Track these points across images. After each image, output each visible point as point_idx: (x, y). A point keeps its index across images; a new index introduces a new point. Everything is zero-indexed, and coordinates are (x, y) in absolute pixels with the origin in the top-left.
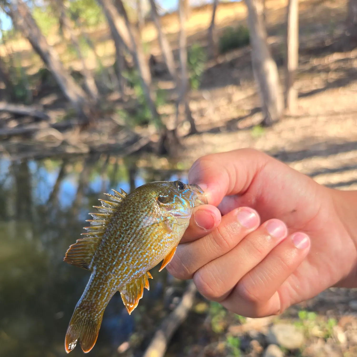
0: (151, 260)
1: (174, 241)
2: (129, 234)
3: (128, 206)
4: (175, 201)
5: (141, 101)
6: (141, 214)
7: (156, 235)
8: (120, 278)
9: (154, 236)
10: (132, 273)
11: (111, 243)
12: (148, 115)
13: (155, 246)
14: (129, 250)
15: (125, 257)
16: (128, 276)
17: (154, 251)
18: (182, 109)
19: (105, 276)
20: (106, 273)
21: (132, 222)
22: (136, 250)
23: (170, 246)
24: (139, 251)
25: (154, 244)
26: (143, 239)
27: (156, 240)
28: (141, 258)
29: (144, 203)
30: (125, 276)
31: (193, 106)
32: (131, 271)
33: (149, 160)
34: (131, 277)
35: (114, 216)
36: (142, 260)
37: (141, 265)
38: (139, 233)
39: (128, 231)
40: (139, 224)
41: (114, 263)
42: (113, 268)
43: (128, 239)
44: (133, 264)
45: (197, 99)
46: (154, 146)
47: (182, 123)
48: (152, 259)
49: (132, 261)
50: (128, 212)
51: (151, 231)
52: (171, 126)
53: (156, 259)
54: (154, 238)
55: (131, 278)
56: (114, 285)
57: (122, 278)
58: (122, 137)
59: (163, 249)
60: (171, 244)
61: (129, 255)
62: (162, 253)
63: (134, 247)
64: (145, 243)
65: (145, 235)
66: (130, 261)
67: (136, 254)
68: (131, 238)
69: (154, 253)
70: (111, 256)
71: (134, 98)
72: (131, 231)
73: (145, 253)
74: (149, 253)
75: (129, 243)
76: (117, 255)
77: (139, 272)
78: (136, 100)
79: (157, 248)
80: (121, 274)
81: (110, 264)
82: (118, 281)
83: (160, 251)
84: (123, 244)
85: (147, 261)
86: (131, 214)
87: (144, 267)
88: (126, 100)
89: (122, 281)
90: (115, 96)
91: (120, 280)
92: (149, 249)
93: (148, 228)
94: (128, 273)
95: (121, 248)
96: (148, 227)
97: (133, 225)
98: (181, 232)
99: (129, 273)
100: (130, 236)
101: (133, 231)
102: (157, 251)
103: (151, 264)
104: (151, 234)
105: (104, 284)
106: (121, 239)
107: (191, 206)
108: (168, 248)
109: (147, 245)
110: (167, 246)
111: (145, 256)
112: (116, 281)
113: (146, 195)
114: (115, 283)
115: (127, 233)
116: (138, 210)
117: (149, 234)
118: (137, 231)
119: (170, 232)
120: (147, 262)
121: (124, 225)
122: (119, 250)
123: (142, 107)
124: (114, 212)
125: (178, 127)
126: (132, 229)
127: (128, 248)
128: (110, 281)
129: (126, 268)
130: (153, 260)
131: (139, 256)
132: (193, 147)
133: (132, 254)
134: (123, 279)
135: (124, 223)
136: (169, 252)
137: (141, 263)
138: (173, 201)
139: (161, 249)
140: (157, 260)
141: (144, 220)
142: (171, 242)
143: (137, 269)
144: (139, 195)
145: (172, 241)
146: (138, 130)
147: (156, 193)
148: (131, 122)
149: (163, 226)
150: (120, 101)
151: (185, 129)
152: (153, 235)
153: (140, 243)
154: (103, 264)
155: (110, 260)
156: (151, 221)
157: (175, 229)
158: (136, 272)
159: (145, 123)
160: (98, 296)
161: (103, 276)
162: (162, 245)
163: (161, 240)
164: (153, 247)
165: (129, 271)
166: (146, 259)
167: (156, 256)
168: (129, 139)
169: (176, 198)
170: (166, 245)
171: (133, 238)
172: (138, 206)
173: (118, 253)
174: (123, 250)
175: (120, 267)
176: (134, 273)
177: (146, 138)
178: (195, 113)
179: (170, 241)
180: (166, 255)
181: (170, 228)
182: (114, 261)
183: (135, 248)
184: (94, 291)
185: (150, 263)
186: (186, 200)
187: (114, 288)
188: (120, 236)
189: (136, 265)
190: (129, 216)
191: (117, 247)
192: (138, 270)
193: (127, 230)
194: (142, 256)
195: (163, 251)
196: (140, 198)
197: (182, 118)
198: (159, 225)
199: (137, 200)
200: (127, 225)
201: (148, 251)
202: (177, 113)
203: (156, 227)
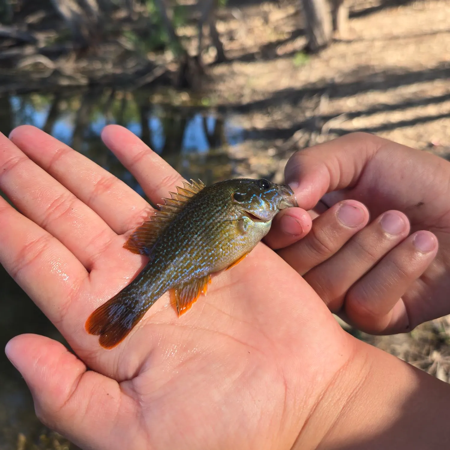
0: (216, 260)
1: (246, 244)
2: (198, 226)
3: (203, 198)
4: (252, 200)
5: (155, 20)
6: (214, 208)
7: (227, 233)
8: (180, 272)
9: (225, 234)
10: (193, 270)
11: (177, 231)
12: (164, 37)
13: (224, 245)
14: (195, 242)
15: (189, 249)
16: (189, 272)
17: (221, 250)
18: (206, 31)
19: (165, 264)
20: (167, 261)
21: (204, 214)
22: (202, 244)
23: (241, 250)
24: (206, 247)
25: (223, 242)
26: (212, 234)
27: (226, 239)
28: (206, 255)
29: (219, 198)
30: (185, 271)
31: (221, 27)
32: (193, 267)
33: (165, 94)
34: (192, 274)
35: (188, 205)
36: (206, 258)
37: (204, 264)
38: (208, 227)
39: (198, 222)
40: (211, 218)
41: (177, 253)
42: (174, 258)
43: (196, 231)
44: (197, 260)
45: (225, 19)
46: (171, 77)
47: (207, 48)
48: (218, 259)
49: (196, 255)
50: (202, 204)
51: (222, 227)
52: (193, 52)
53: (221, 261)
54: (224, 236)
55: (191, 276)
56: (171, 278)
57: (182, 272)
58: (131, 65)
59: (232, 251)
60: (243, 248)
61: (194, 248)
62: (229, 255)
63: (201, 240)
64: (213, 239)
65: (215, 230)
66: (194, 255)
67: (201, 249)
68: (199, 230)
69: (221, 253)
70: (175, 245)
71: (146, 15)
72: (200, 223)
73: (211, 250)
74: (216, 251)
75: (197, 235)
76: (181, 245)
77: (201, 271)
78: (148, 18)
79: (225, 247)
80: (181, 267)
81: (173, 253)
82: (177, 275)
83: (229, 252)
84: (190, 235)
85: (212, 260)
86: (205, 206)
87: (207, 266)
88: (135, 18)
89: (181, 275)
90: (122, 14)
91: (179, 274)
92: (216, 246)
93: (219, 224)
94: (189, 268)
95: (187, 238)
96: (219, 222)
97: (204, 217)
98: (256, 236)
99: (191, 268)
100: (199, 228)
101: (203, 224)
102: (224, 252)
103: (215, 266)
104: (221, 231)
105: (161, 273)
106: (189, 229)
107: (271, 209)
108: (239, 251)
109: (215, 242)
110: (238, 249)
111: (210, 254)
112: (175, 273)
113: (223, 190)
114: (173, 276)
115: (197, 225)
116: (212, 203)
117: (219, 230)
118: (207, 225)
119: (243, 233)
120: (211, 262)
121: (195, 215)
122: (185, 240)
123: (156, 27)
124: (188, 201)
125: (202, 54)
126: (202, 221)
127: (194, 240)
128: (168, 271)
129: (189, 261)
130: (218, 261)
131: (204, 252)
132: (221, 78)
133: (198, 248)
134: (183, 274)
135: (196, 213)
136: (238, 256)
137: (205, 261)
138: (250, 200)
139: (229, 250)
140: (223, 261)
141: (217, 215)
142: (243, 246)
143: (200, 267)
144: (216, 189)
145: (244, 244)
146: (152, 57)
147: (234, 189)
148: (143, 47)
149: (235, 225)
150: (127, 20)
151: (210, 56)
152: (223, 232)
153: (208, 238)
154: (165, 251)
155: (173, 248)
156: (224, 217)
157: (250, 231)
158: (198, 271)
159: (160, 48)
160: (152, 285)
161: (163, 264)
162: (231, 246)
163: (232, 240)
164: (220, 246)
165: (191, 267)
166: (211, 258)
167: (222, 257)
168: (140, 68)
169: (254, 197)
170: (236, 247)
171: (201, 231)
172: (213, 200)
173: (183, 243)
174: (189, 241)
175: (182, 258)
176: (196, 270)
177: (161, 67)
178: (222, 35)
179: (242, 243)
180: (235, 258)
181: (244, 229)
182: (177, 250)
183: (201, 242)
184: (149, 278)
185: (214, 263)
186: (266, 202)
187: (171, 281)
188: (189, 226)
189: (199, 262)
190: (202, 208)
191: (183, 236)
192: (201, 269)
193: (196, 221)
194: (207, 254)
195: (232, 253)
196: (217, 192)
197: (207, 42)
198: (231, 223)
199: (213, 194)
200: (198, 216)
201: (215, 249)
202: (200, 36)
203: (228, 224)
